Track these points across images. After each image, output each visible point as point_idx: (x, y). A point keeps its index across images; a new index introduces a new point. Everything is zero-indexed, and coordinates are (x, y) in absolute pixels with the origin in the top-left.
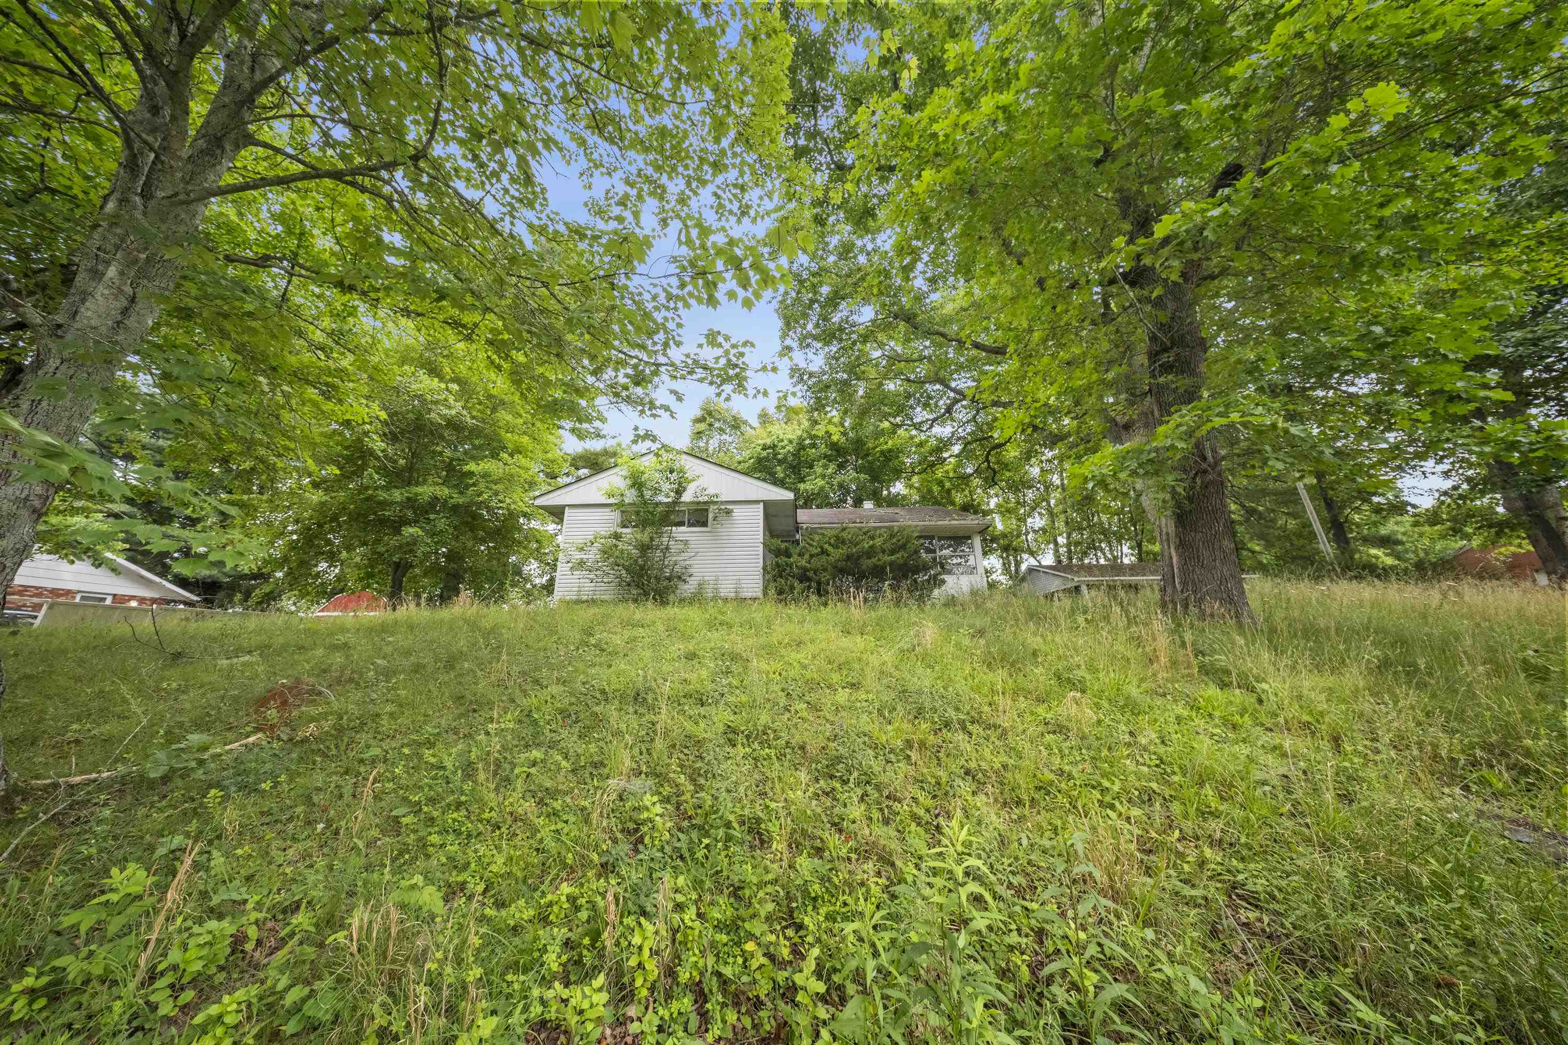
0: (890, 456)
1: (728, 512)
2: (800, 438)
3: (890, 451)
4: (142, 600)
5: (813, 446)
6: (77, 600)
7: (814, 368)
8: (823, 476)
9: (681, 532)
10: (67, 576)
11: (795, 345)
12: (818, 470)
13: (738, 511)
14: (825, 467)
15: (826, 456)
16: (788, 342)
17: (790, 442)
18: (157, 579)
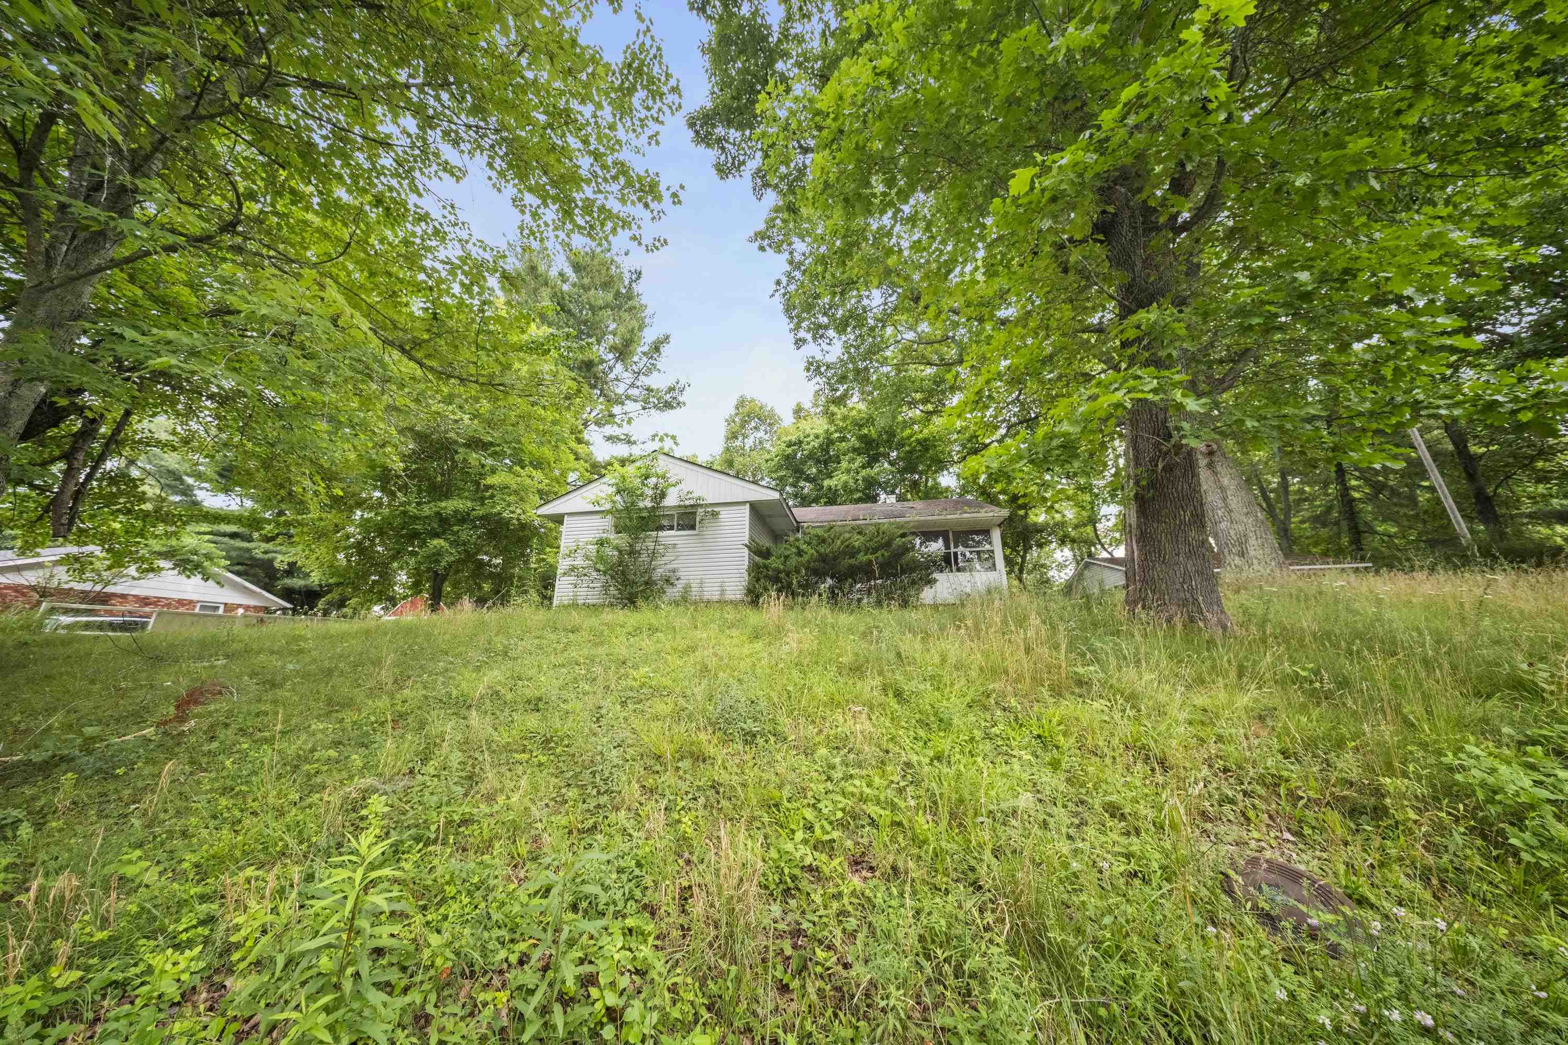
0: (926, 445)
1: (715, 515)
2: (827, 431)
3: (926, 440)
4: (247, 608)
5: (843, 439)
6: (197, 610)
7: (831, 358)
8: (848, 471)
9: (667, 536)
10: (189, 588)
11: (809, 336)
12: (844, 465)
13: (725, 513)
14: (852, 460)
15: (855, 450)
16: (802, 334)
17: (817, 437)
18: (258, 590)
